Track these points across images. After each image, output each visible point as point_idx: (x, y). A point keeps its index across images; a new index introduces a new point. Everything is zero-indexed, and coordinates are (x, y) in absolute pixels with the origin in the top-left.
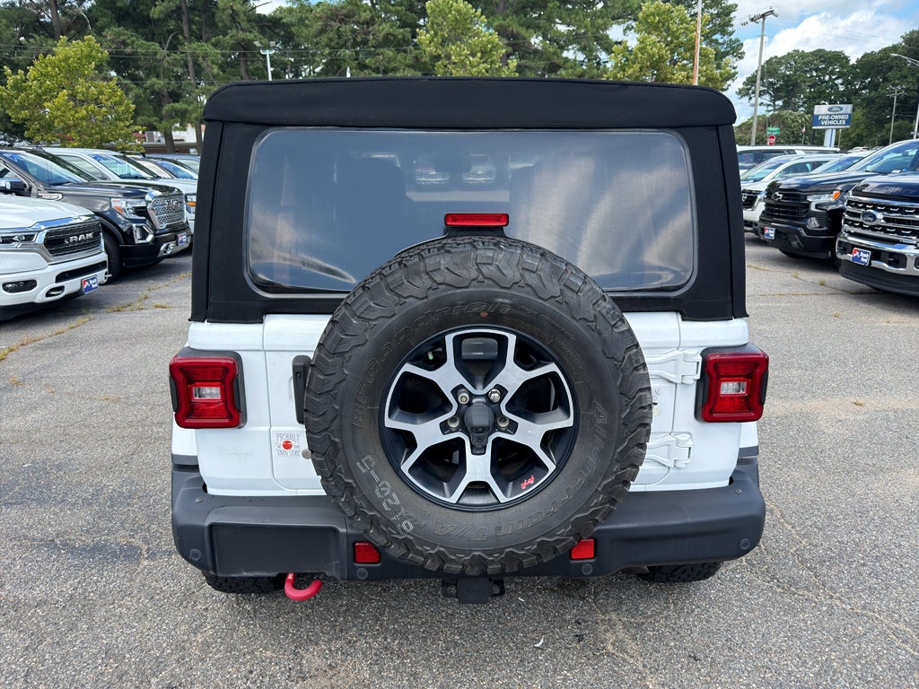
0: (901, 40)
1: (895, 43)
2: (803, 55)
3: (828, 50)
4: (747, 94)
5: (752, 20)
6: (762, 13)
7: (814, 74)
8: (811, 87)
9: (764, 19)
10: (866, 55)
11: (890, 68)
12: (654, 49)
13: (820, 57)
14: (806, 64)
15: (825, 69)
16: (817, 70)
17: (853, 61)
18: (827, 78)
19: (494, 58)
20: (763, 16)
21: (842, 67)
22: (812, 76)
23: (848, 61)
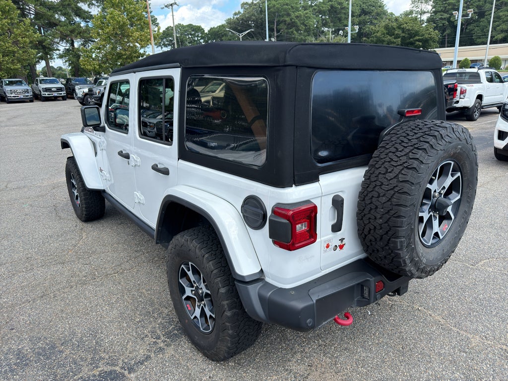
0: (225, 23)
1: (223, 24)
2: (183, 26)
3: (194, 24)
4: (160, 46)
5: (166, 6)
6: (171, 3)
7: (190, 36)
8: (189, 43)
9: (172, 7)
10: (211, 29)
11: (223, 36)
12: (120, 18)
13: (191, 28)
14: (186, 31)
15: (195, 34)
16: (191, 35)
17: (206, 31)
18: (196, 39)
19: (13, 16)
20: (171, 5)
21: (202, 33)
22: (189, 38)
23: (204, 31)
